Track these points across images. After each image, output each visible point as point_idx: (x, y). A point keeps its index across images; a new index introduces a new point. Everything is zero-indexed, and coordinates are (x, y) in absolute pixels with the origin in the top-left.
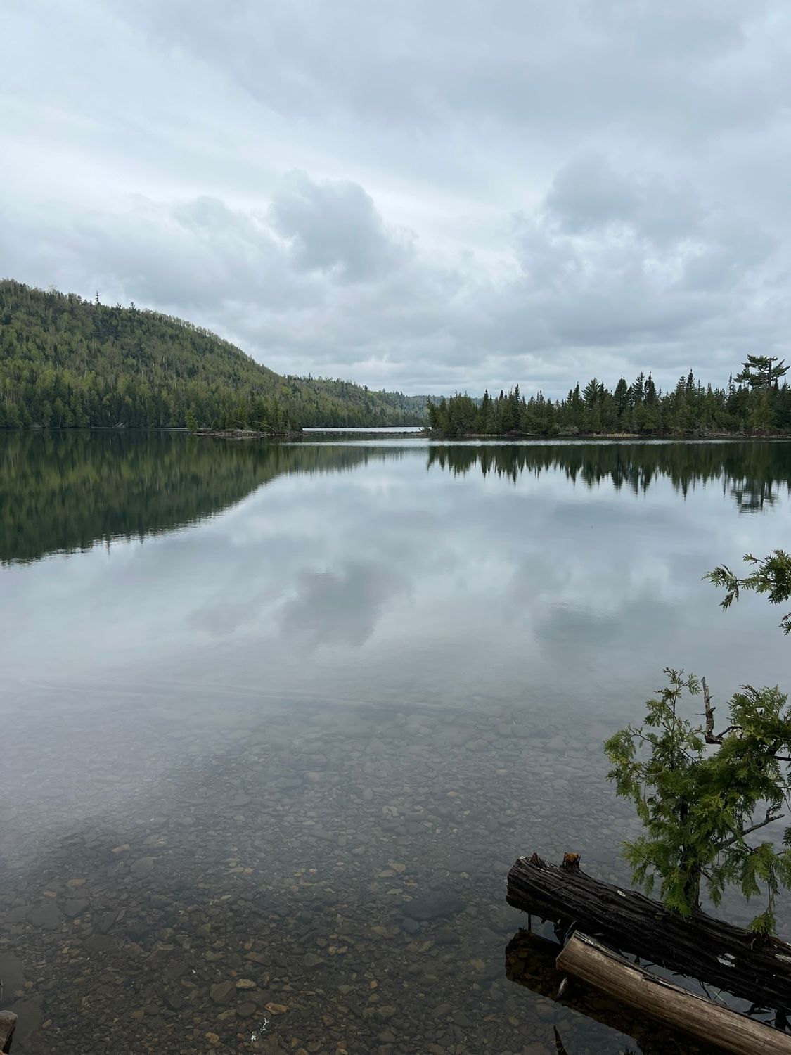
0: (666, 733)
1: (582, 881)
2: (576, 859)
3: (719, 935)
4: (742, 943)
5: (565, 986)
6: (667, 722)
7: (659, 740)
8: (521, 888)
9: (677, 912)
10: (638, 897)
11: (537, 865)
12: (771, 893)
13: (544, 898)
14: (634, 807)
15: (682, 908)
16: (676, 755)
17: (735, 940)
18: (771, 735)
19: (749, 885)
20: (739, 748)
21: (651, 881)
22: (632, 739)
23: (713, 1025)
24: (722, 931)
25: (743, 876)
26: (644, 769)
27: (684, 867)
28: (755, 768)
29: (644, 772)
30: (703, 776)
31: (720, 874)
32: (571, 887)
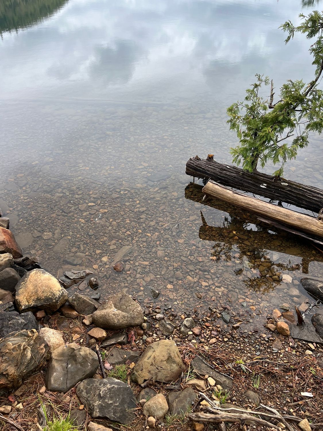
0: (253, 104)
1: (214, 164)
2: (212, 156)
3: (262, 178)
4: (270, 180)
5: (205, 198)
6: (254, 99)
7: (250, 107)
8: (191, 168)
9: (248, 171)
10: (234, 168)
11: (197, 159)
12: (284, 161)
13: (199, 171)
14: (236, 134)
15: (250, 170)
16: (256, 113)
17: (267, 179)
18: (295, 101)
19: (276, 159)
20: (281, 108)
21: (240, 161)
22: (238, 107)
23: (255, 206)
24: (263, 177)
25: (274, 157)
26: (242, 119)
27: (253, 155)
28: (286, 115)
29: (242, 120)
30: (265, 121)
31: (266, 157)
32: (209, 166)
